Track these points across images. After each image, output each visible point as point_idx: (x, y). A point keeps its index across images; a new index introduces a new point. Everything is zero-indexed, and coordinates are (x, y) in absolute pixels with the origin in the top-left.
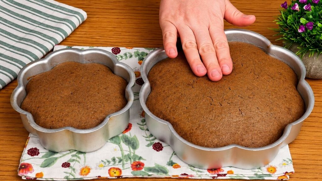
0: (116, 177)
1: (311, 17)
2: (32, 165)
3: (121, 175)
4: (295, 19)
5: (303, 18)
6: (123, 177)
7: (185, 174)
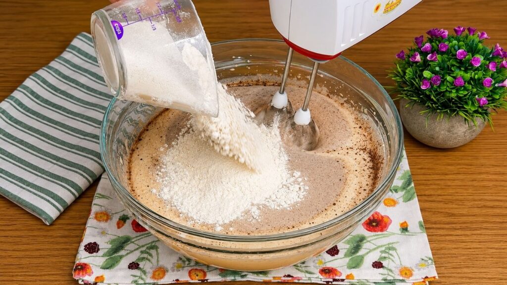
0: (199, 280)
1: (437, 69)
2: (91, 265)
3: (206, 278)
4: (416, 72)
5: (427, 70)
6: (209, 281)
7: (289, 276)
